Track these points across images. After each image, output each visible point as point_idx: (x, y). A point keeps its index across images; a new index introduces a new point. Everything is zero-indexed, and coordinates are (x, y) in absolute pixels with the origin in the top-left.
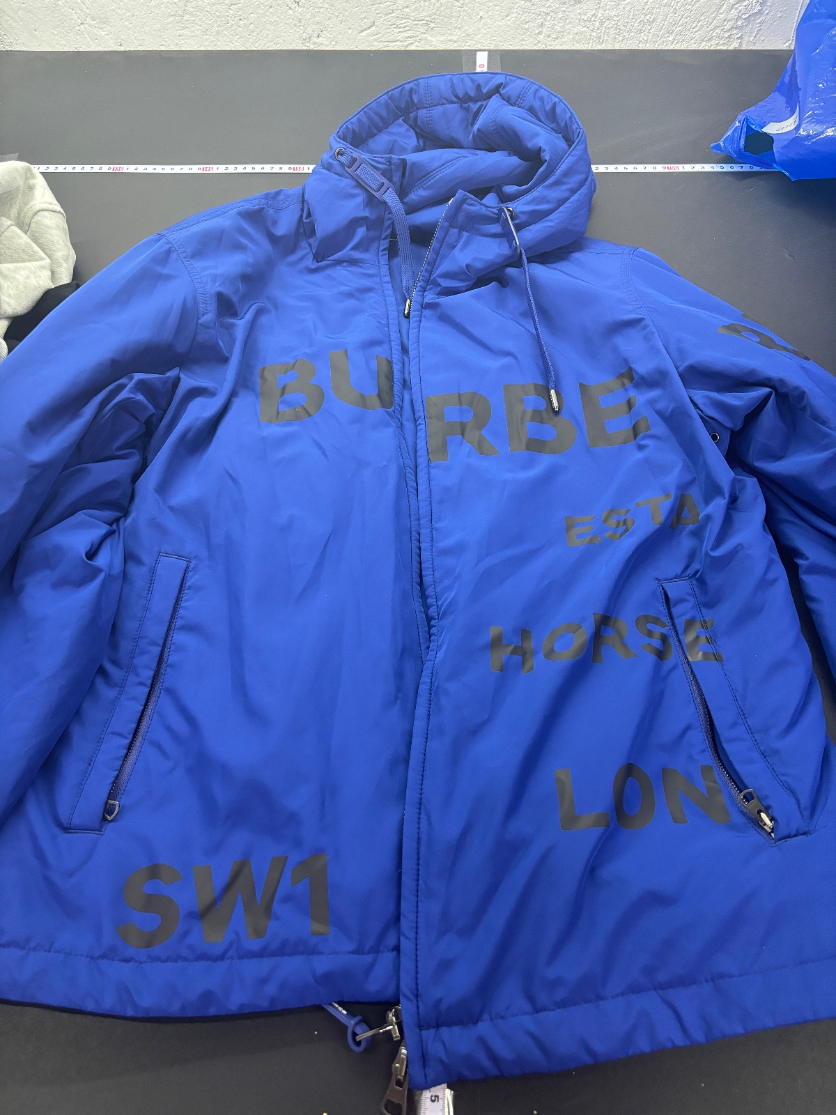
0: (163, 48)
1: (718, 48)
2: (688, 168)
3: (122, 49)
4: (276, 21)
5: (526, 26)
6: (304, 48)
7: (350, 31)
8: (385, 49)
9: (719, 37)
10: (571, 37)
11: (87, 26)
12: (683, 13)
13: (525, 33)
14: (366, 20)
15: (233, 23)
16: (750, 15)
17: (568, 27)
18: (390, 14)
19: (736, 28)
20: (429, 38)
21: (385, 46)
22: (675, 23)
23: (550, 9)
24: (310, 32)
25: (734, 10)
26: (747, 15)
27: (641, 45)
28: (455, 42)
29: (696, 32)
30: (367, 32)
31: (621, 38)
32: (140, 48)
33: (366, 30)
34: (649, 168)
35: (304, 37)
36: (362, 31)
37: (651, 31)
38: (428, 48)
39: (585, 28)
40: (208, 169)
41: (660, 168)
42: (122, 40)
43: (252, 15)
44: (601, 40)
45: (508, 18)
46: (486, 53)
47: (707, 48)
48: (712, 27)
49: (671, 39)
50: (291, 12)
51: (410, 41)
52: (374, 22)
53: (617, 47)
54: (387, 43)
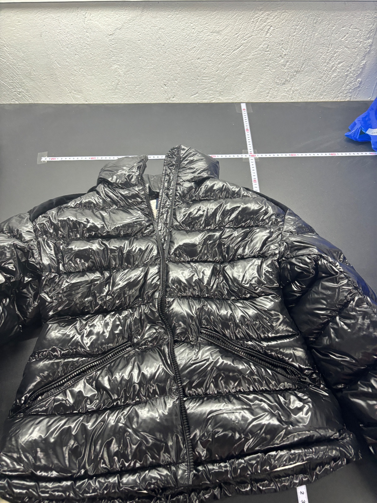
0: (105, 103)
1: (341, 100)
2: (340, 154)
3: (87, 103)
4: (156, 92)
5: (262, 94)
6: (167, 102)
7: (187, 96)
8: (201, 102)
9: (341, 96)
10: (280, 97)
11: (72, 94)
12: (327, 87)
13: (261, 96)
14: (194, 92)
15: (137, 93)
16: (355, 88)
17: (279, 93)
18: (205, 89)
19: (349, 93)
20: (220, 98)
22: (324, 91)
23: (272, 87)
24: (170, 96)
25: (348, 86)
26: (353, 88)
27: (309, 100)
28: (232, 99)
29: (332, 94)
30: (195, 96)
31: (301, 97)
32: (95, 103)
34: (324, 155)
35: (167, 98)
36: (192, 95)
37: (314, 95)
38: (220, 102)
39: (286, 94)
41: (328, 154)
42: (87, 99)
44: (293, 98)
45: (254, 90)
46: (245, 104)
47: (336, 100)
48: (339, 93)
49: (322, 97)
50: (162, 89)
51: (213, 99)
52: (198, 92)
53: (299, 101)
54: (203, 100)
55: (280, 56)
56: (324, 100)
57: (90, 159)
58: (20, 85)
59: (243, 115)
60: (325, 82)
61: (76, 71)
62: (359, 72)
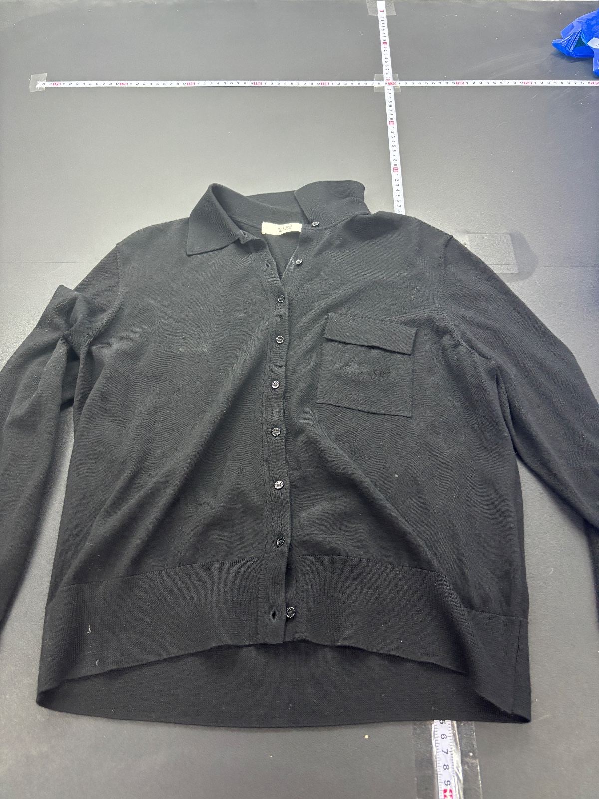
2: (538, 83)
34: (511, 83)
40: (191, 84)
41: (518, 83)
46: (383, 2)
59: (380, 19)
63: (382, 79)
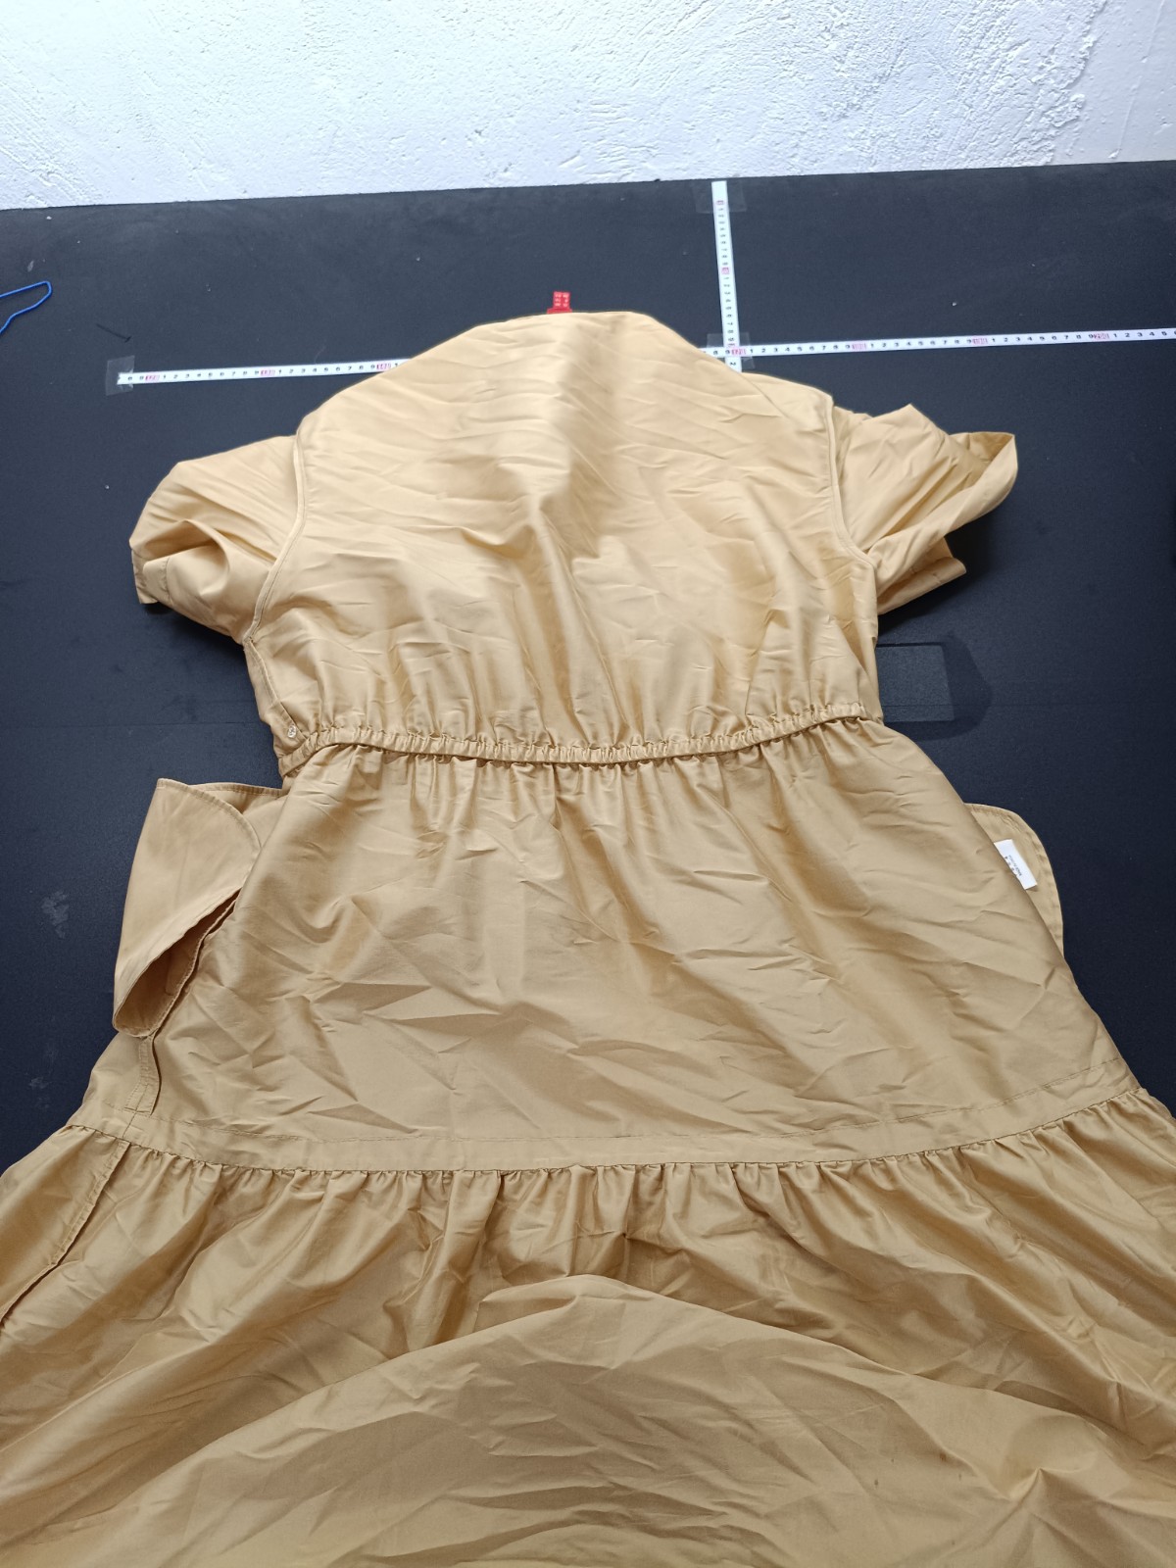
0: (300, 194)
1: (1025, 164)
3: (246, 196)
4: (451, 155)
5: (777, 148)
6: (487, 186)
7: (547, 163)
8: (592, 182)
9: (1025, 149)
10: (834, 159)
11: (201, 171)
12: (978, 125)
13: (774, 157)
14: (568, 150)
15: (394, 160)
16: (1066, 123)
17: (829, 147)
18: (600, 140)
19: (1047, 139)
20: (650, 167)
21: (594, 179)
22: (970, 137)
23: (807, 128)
24: (496, 166)
25: (1044, 118)
26: (1062, 123)
27: (924, 165)
28: (685, 170)
29: (996, 146)
30: (571, 162)
31: (898, 158)
32: (271, 195)
33: (567, 161)
35: (486, 173)
36: (563, 162)
37: (937, 148)
39: (852, 149)
42: (248, 186)
43: (419, 150)
44: (873, 161)
45: (753, 140)
46: (724, 184)
47: (1009, 165)
48: (1015, 140)
49: (963, 156)
50: (470, 144)
51: (626, 171)
52: (579, 151)
53: (894, 168)
54: (594, 175)
55: (827, 30)
56: (972, 166)
57: (259, 376)
58: (48, 151)
59: (718, 220)
60: (971, 107)
61: (207, 101)
62: (1076, 74)
63: (720, 342)
